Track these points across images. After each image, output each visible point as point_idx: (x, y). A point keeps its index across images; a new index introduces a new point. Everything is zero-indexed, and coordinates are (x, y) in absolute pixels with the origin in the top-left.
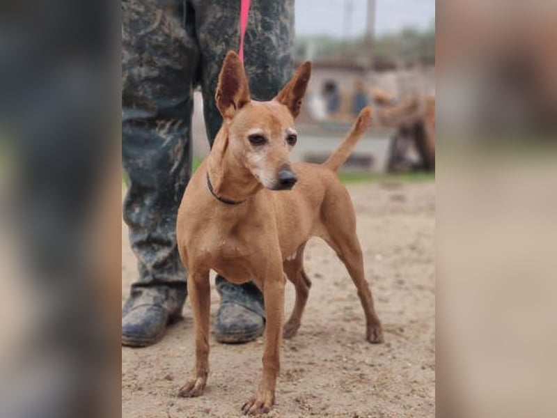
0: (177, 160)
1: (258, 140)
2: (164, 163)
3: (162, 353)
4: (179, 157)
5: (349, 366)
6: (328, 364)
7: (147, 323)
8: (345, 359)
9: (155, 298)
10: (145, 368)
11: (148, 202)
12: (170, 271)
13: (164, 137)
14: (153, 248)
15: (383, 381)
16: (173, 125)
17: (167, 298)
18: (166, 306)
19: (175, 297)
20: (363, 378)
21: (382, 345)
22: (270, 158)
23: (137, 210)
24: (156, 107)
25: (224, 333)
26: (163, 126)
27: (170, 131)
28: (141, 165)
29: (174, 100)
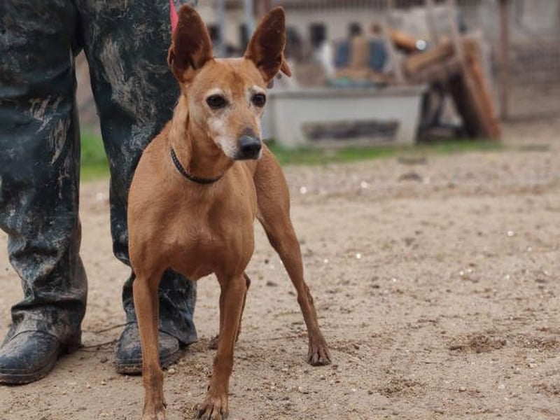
0: (58, 147)
1: (217, 102)
2: (42, 151)
3: (46, 390)
4: (61, 143)
5: (276, 395)
6: (250, 395)
7: (27, 355)
8: (273, 387)
9: (39, 322)
10: (19, 410)
11: (24, 202)
12: (59, 287)
13: (41, 119)
14: (35, 260)
15: (313, 412)
16: (51, 103)
17: (55, 322)
18: (53, 331)
19: (67, 320)
20: (289, 410)
21: (327, 367)
22: (231, 122)
23: (12, 213)
24: (26, 82)
25: (125, 363)
26: (38, 106)
27: (47, 112)
28: (12, 156)
29: (50, 72)
